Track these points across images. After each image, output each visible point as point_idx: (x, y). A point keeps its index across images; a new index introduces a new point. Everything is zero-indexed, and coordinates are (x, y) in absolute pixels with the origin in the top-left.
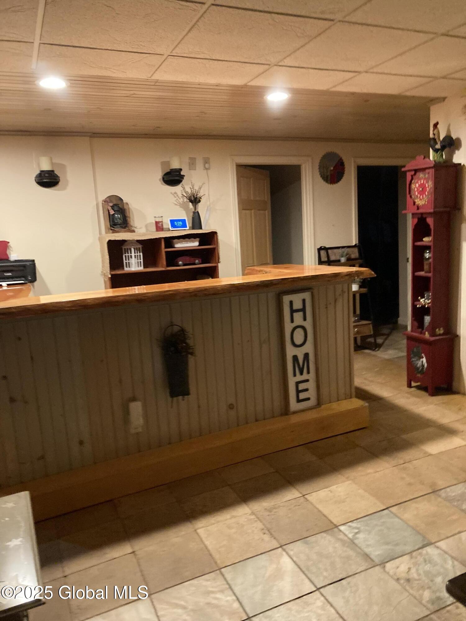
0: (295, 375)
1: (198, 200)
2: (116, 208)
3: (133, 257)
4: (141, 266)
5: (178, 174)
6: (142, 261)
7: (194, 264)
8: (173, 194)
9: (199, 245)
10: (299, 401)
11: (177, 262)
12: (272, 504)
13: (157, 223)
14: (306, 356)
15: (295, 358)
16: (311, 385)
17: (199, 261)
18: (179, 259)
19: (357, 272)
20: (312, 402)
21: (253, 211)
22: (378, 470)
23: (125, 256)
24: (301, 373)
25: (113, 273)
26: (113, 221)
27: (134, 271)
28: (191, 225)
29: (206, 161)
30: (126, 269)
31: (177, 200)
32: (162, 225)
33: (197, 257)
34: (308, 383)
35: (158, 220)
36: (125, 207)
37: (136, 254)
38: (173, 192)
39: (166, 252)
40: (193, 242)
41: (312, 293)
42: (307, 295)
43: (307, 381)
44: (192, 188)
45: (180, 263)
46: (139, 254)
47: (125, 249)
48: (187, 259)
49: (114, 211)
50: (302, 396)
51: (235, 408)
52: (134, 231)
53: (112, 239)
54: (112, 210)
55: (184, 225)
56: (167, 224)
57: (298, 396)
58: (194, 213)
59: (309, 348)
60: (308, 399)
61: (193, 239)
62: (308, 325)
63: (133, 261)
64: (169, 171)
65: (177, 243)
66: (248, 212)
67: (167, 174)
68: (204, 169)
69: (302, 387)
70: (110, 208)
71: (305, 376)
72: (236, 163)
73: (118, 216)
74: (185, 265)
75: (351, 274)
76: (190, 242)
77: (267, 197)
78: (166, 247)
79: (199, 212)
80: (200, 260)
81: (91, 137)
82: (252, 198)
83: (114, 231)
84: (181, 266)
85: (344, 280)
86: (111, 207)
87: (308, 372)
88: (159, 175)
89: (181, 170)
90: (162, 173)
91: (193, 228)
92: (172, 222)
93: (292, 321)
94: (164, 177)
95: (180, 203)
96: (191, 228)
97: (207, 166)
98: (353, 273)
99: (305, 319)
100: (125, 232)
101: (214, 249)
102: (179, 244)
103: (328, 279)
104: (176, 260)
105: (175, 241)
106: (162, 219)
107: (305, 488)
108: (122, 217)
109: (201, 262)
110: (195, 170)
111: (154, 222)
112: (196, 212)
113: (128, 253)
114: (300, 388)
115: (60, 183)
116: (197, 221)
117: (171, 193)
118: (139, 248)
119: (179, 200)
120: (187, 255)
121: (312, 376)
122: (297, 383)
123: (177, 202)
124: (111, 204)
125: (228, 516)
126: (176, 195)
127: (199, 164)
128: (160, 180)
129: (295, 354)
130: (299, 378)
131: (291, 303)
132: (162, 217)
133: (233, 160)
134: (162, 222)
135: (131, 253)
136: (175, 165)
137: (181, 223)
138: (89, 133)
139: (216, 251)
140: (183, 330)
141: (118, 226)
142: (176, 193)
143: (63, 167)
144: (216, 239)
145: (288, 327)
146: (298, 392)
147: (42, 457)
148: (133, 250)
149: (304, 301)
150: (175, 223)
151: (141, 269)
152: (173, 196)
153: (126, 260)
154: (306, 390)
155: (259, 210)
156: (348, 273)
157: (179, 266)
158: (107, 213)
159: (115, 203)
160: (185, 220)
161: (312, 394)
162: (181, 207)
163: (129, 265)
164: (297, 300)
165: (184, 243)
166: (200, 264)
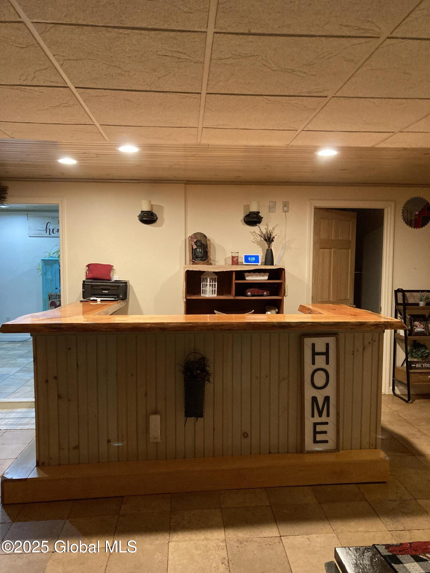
0: (313, 416)
1: (271, 239)
2: (198, 244)
3: (208, 285)
4: (215, 294)
5: (255, 216)
6: (216, 289)
7: (263, 296)
8: (252, 233)
9: (268, 279)
10: (315, 441)
11: (246, 292)
12: (248, 536)
13: (233, 257)
14: (327, 399)
15: (314, 399)
16: (330, 429)
17: (267, 293)
18: (248, 290)
19: (386, 323)
20: (331, 445)
21: (332, 250)
22: (370, 530)
23: (203, 284)
24: (320, 415)
25: (188, 298)
26: (195, 254)
27: (208, 297)
28: (264, 261)
29: (286, 205)
30: (202, 295)
31: (255, 238)
32: (237, 260)
33: (266, 290)
34: (327, 425)
35: (234, 255)
36: (208, 243)
37: (211, 283)
38: (252, 231)
39: (236, 283)
40: (263, 276)
41: (337, 338)
42: (331, 340)
43: (327, 423)
44: (267, 228)
45: (249, 293)
46: (214, 283)
47: (203, 278)
48: (256, 291)
49: (197, 246)
50: (319, 437)
51: (249, 436)
52: (211, 264)
53: (190, 270)
54: (195, 245)
55: (257, 261)
56: (242, 260)
57: (315, 437)
58: (267, 250)
59: (330, 391)
60: (327, 442)
61: (263, 274)
62: (331, 369)
63: (208, 289)
64: (248, 213)
65: (248, 276)
66: (327, 251)
67: (247, 216)
68: (283, 211)
69: (319, 428)
70: (193, 243)
71: (324, 419)
72: (315, 207)
73: (200, 250)
74: (253, 296)
75: (379, 324)
76: (260, 276)
77: (352, 238)
78: (236, 279)
79: (272, 249)
80: (269, 293)
81: (186, 184)
82: (333, 238)
83: (194, 263)
84: (249, 296)
85: (369, 329)
86: (195, 242)
87: (328, 415)
88: (242, 216)
89: (259, 212)
90: (244, 215)
91: (266, 264)
92: (246, 258)
93: (313, 363)
94: (245, 218)
95: (258, 241)
96: (264, 264)
97: (286, 209)
98: (381, 323)
99: (327, 363)
100: (204, 264)
101: (281, 284)
102: (250, 277)
103: (352, 327)
104: (245, 291)
105: (246, 274)
106: (238, 255)
107: (285, 529)
108: (203, 251)
109: (269, 294)
110: (275, 212)
111: (231, 256)
112: (269, 250)
113: (205, 282)
114: (318, 430)
115: (157, 221)
116: (269, 258)
117: (251, 232)
118: (215, 278)
119: (258, 239)
120: (256, 287)
121: (332, 419)
122: (315, 424)
123: (254, 240)
124: (195, 240)
125: (202, 537)
126: (254, 234)
127: (279, 207)
128: (241, 220)
129: (315, 396)
130: (317, 419)
131: (313, 345)
132: (238, 253)
133: (311, 203)
134: (238, 257)
135: (207, 282)
136: (254, 208)
137: (254, 259)
138: (184, 181)
139: (283, 286)
140: (204, 358)
141: (199, 259)
142: (254, 232)
143: (161, 208)
144: (283, 275)
145: (308, 369)
146: (315, 433)
147: (77, 447)
148: (208, 280)
149: (327, 345)
150: (249, 258)
151: (215, 296)
152: (252, 235)
153: (203, 288)
154: (325, 432)
155: (340, 249)
156: (376, 323)
157: (247, 296)
158: (191, 247)
159: (199, 239)
160: (258, 256)
161: (331, 436)
162: (258, 244)
163: (205, 292)
164: (320, 344)
165: (254, 276)
166: (268, 296)
